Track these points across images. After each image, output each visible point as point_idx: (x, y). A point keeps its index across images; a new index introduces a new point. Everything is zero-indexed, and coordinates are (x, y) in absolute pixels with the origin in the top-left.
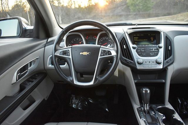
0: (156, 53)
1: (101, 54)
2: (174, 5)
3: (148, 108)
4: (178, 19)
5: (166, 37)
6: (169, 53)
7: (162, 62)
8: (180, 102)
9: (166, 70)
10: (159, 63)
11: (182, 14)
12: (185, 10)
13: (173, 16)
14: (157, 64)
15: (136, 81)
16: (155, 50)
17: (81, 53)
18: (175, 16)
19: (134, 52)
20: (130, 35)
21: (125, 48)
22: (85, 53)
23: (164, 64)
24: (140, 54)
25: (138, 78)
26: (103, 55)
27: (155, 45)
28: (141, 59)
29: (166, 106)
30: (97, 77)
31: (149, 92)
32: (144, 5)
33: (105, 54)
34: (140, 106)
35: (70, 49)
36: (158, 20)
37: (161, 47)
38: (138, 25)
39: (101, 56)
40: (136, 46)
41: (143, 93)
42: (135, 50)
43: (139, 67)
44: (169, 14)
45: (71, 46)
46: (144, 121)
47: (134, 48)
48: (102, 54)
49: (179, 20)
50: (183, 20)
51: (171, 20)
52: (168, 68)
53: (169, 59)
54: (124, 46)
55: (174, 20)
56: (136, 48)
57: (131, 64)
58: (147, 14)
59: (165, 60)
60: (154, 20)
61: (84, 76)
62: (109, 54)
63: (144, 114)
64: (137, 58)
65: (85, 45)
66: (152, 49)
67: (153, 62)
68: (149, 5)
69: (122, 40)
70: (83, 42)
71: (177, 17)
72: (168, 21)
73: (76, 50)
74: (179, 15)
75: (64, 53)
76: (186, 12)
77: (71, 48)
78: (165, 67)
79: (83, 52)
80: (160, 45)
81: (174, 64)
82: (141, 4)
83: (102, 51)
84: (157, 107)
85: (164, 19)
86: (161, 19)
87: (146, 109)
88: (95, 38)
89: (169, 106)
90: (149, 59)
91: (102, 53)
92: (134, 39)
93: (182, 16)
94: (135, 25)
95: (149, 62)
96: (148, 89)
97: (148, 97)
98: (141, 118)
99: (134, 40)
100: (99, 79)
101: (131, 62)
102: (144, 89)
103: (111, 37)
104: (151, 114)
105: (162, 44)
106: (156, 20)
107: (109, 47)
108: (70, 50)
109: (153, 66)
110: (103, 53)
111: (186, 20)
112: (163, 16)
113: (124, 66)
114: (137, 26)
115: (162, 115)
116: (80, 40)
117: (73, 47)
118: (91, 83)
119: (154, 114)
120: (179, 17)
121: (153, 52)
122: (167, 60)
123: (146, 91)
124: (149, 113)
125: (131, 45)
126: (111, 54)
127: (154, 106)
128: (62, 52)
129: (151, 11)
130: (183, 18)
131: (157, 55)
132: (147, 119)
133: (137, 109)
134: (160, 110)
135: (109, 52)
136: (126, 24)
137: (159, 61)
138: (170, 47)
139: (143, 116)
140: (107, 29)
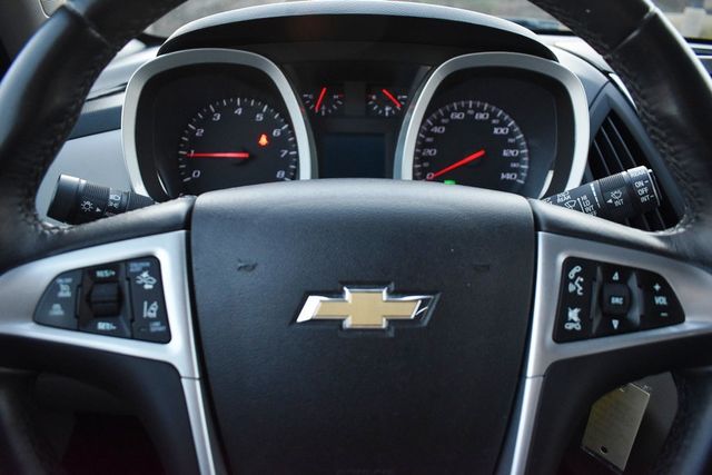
1: (562, 318)
17: (313, 308)
33: (608, 315)
35: (167, 250)
39: (560, 335)
45: (178, 206)
48: (573, 314)
75: (88, 299)
77: (186, 223)
79: (339, 294)
91: (566, 300)
108: (164, 255)
110: (585, 305)
116: (259, 117)
126: (677, 315)
128: (65, 292)
135: (649, 294)
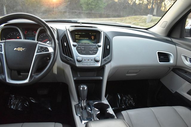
0: (95, 51)
1: (38, 51)
2: (124, 8)
3: (85, 104)
4: (126, 21)
5: (106, 36)
6: (107, 52)
7: (100, 60)
8: (120, 98)
9: (104, 68)
10: (97, 61)
11: (130, 17)
12: (133, 14)
13: (122, 18)
14: (96, 62)
15: (75, 79)
16: (95, 48)
17: (15, 49)
18: (124, 18)
19: (74, 50)
20: (72, 32)
21: (65, 45)
22: (20, 49)
23: (102, 62)
24: (80, 52)
25: (78, 75)
26: (40, 52)
27: (95, 44)
28: (80, 57)
29: (103, 102)
30: (33, 75)
31: (86, 88)
32: (96, 4)
33: (42, 51)
34: (78, 103)
36: (108, 21)
37: (100, 46)
38: (83, 23)
39: (37, 52)
40: (77, 44)
41: (80, 90)
42: (75, 48)
43: (78, 65)
44: (119, 16)
46: (80, 117)
47: (74, 46)
49: (127, 23)
50: (131, 23)
51: (120, 22)
52: (105, 66)
53: (107, 57)
54: (65, 43)
55: (123, 22)
56: (76, 45)
57: (70, 62)
58: (99, 14)
59: (103, 58)
60: (105, 21)
61: (21, 74)
62: (46, 51)
63: (81, 110)
64: (77, 56)
65: (23, 40)
66: (91, 47)
67: (92, 60)
68: (101, 6)
69: (63, 38)
70: (21, 37)
71: (125, 20)
72: (117, 23)
73: (10, 46)
74: (128, 18)
76: (133, 16)
77: (5, 42)
78: (103, 65)
79: (18, 48)
80: (99, 44)
81: (111, 62)
82: (94, 4)
83: (39, 48)
84: (94, 102)
85: (114, 20)
86: (111, 20)
87: (83, 105)
88: (35, 33)
89: (105, 101)
90: (88, 57)
91: (38, 49)
92: (75, 36)
93: (129, 19)
94: (79, 23)
95: (88, 60)
96: (85, 86)
97: (86, 93)
98: (77, 114)
99: (75, 38)
100: (35, 76)
101: (70, 60)
102: (82, 86)
103: (49, 33)
104: (88, 110)
105: (101, 43)
106: (106, 20)
107: (48, 44)
108: (2, 45)
109: (92, 64)
110: (40, 50)
111: (132, 23)
112: (113, 17)
113: (63, 63)
114: (81, 24)
115: (97, 110)
116: (18, 35)
117: (7, 42)
118: (26, 81)
119: (90, 110)
120: (127, 20)
121: (93, 50)
122: (105, 59)
123: (84, 88)
124: (86, 109)
125: (72, 43)
126: (49, 51)
127: (91, 102)
129: (103, 12)
130: (130, 21)
131: (96, 53)
132: (82, 115)
133: (75, 105)
134: (96, 106)
135: (46, 49)
136: (71, 21)
137: (97, 59)
138: (108, 46)
139: (79, 112)
140: (46, 25)
